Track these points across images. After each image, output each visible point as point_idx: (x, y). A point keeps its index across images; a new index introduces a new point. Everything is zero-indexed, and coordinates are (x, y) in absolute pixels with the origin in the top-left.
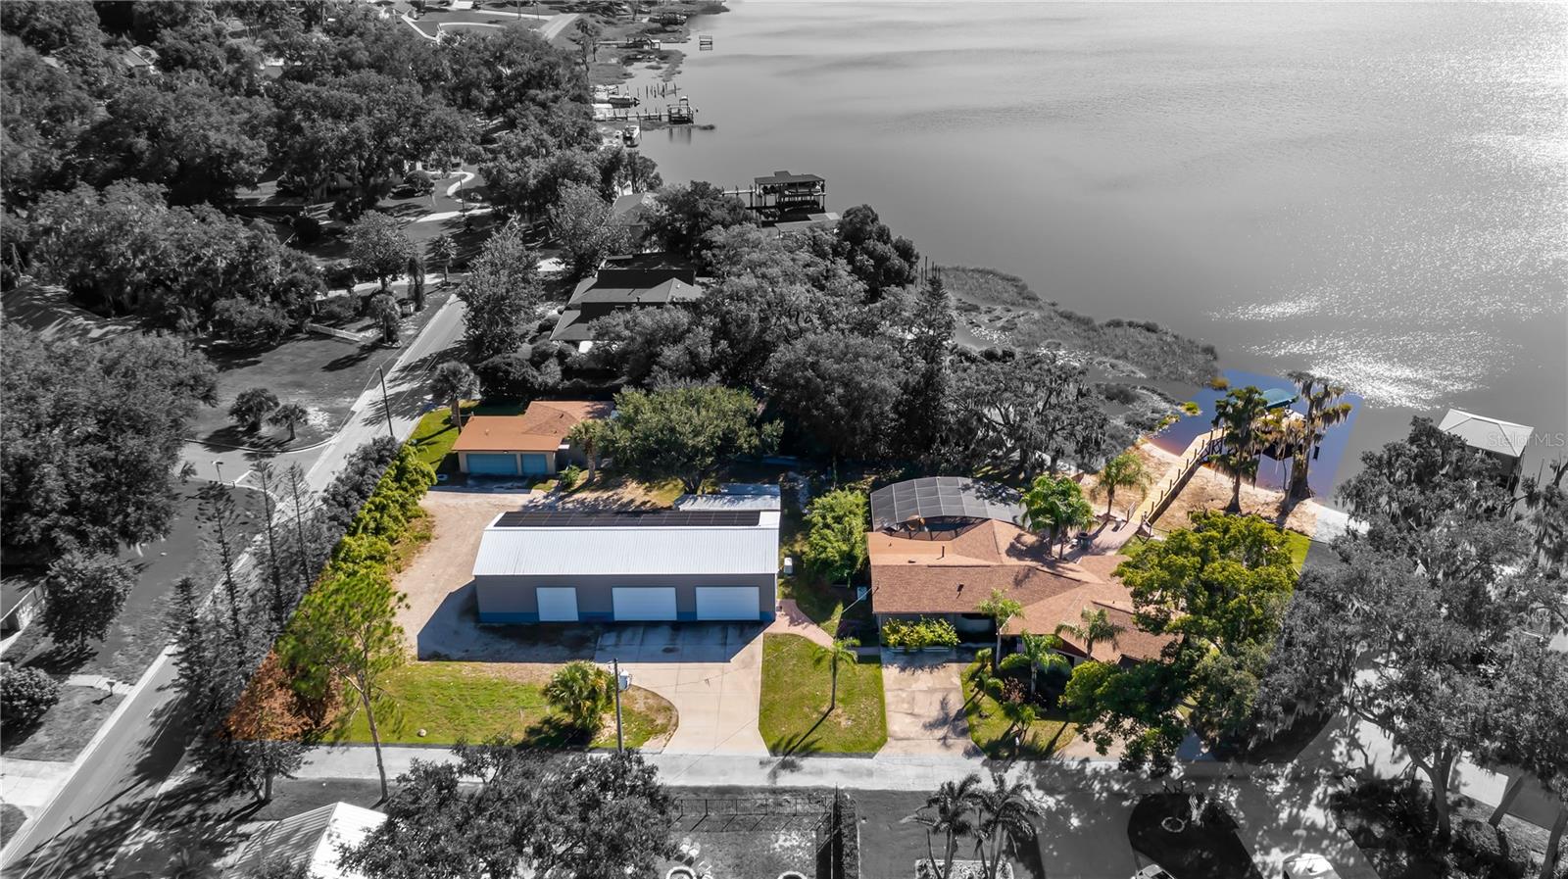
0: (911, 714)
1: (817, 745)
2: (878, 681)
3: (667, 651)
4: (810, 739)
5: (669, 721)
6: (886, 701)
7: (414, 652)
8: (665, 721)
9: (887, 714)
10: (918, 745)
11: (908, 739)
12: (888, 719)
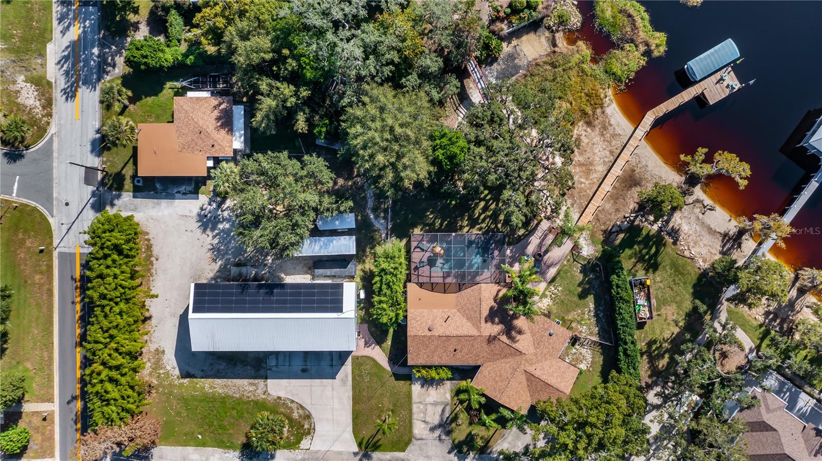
0: (424, 421)
1: (380, 443)
2: (409, 396)
3: (304, 371)
4: (375, 439)
5: (311, 426)
6: (413, 412)
7: (177, 372)
8: (309, 427)
9: (413, 421)
10: (426, 444)
11: (422, 439)
12: (414, 425)
